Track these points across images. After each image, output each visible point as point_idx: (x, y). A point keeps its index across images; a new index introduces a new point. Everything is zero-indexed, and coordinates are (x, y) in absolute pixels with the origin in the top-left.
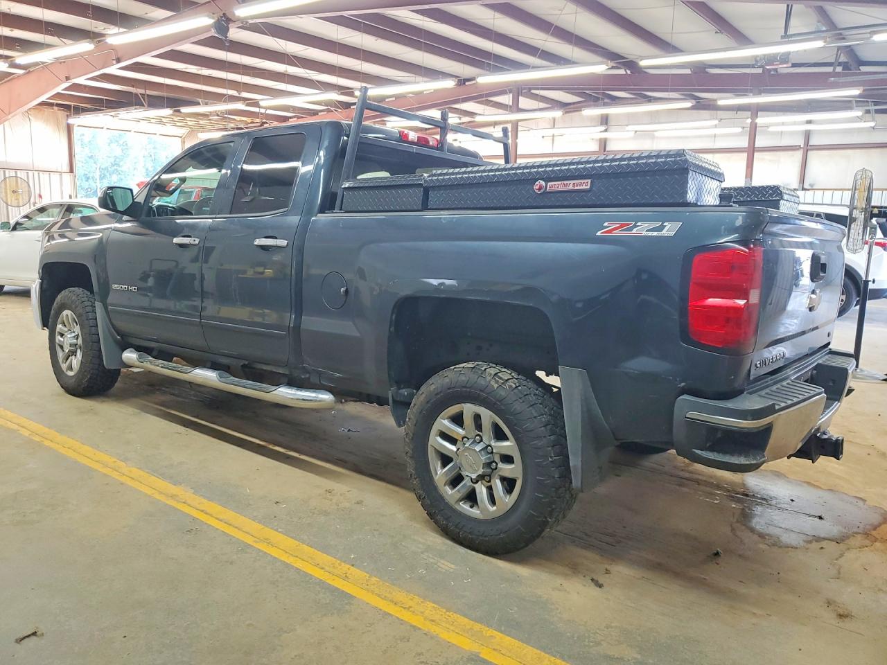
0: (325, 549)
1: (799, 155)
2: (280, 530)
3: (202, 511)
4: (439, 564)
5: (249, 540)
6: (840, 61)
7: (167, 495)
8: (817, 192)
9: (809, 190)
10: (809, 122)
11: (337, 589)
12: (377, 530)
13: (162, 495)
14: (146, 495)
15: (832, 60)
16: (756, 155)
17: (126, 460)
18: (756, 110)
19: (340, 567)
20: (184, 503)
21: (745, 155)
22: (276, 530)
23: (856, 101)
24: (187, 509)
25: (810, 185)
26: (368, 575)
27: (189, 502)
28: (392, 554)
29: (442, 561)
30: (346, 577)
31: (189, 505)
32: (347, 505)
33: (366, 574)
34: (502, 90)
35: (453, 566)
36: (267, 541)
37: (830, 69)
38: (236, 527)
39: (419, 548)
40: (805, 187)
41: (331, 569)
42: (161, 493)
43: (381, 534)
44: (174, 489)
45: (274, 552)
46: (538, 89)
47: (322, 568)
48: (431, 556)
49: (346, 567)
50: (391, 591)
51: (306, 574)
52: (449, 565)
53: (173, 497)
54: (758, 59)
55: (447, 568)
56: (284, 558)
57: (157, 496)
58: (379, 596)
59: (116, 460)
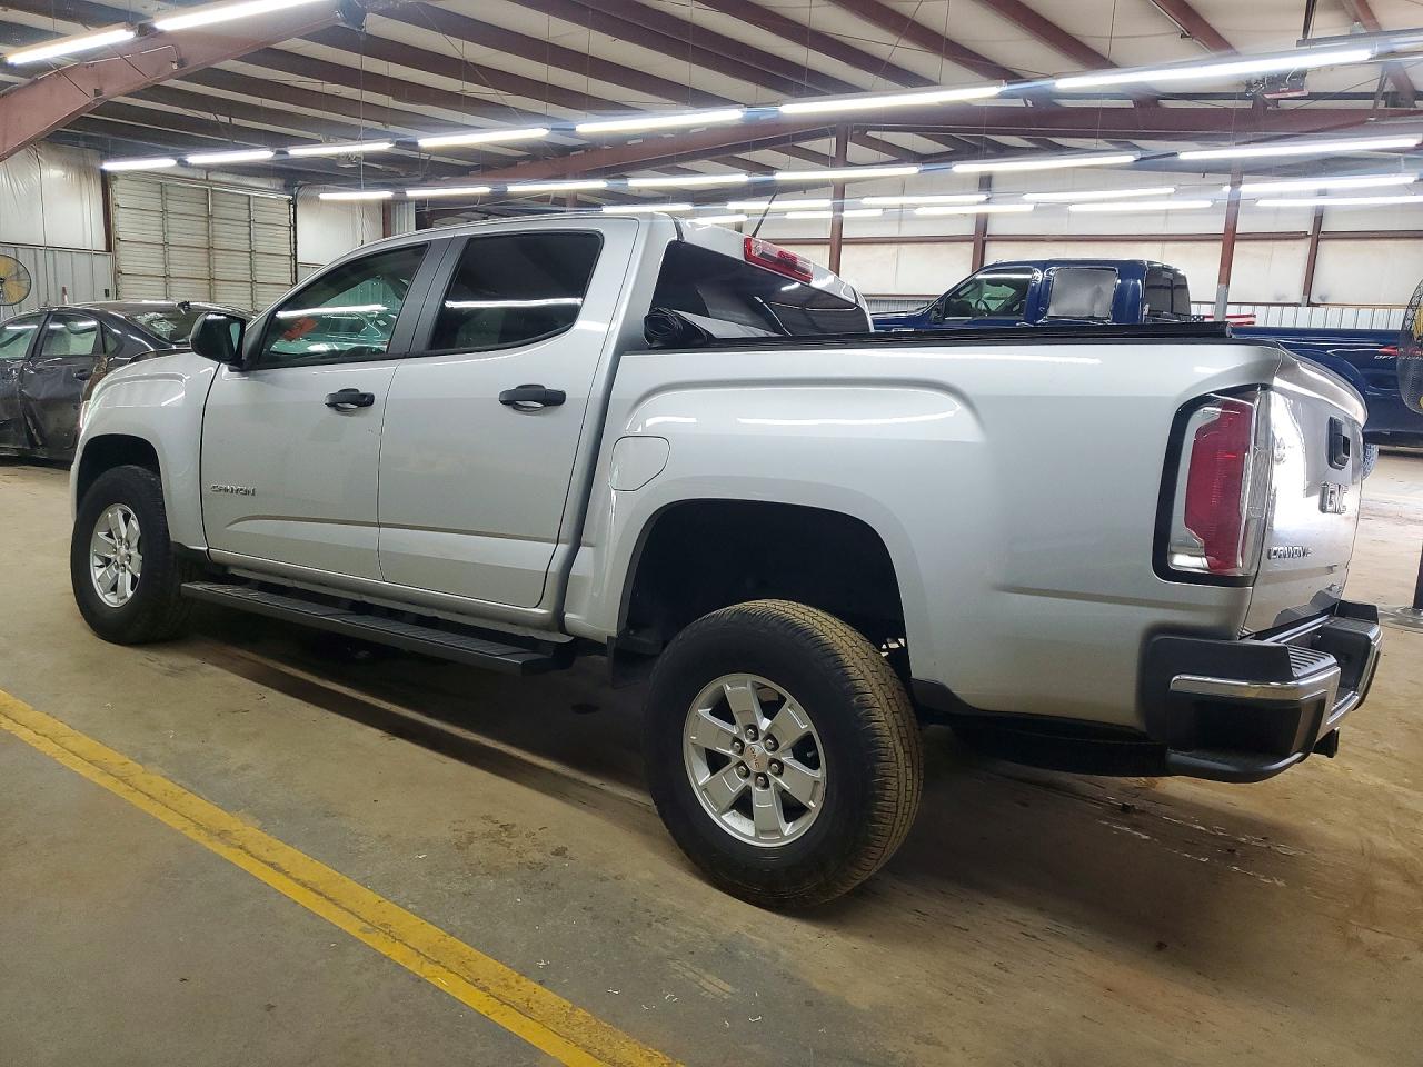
0: (492, 948)
1: (1303, 248)
2: (410, 906)
3: (272, 865)
4: (702, 982)
5: (352, 927)
6: (1385, 90)
7: (210, 832)
8: (1331, 309)
9: (1318, 305)
10: (1323, 193)
11: (509, 1035)
12: (591, 909)
13: (202, 832)
14: (171, 830)
15: (1373, 88)
16: (1237, 245)
17: (145, 759)
18: (1239, 172)
19: (517, 987)
20: (241, 848)
21: (1219, 246)
22: (404, 907)
23: (1406, 160)
24: (244, 862)
25: (1320, 297)
26: (570, 1005)
27: (249, 846)
28: (616, 958)
29: (707, 976)
30: (526, 1011)
31: (248, 852)
32: (538, 857)
33: (565, 1002)
34: (818, 128)
35: (728, 988)
36: (385, 929)
37: (1368, 104)
38: (331, 900)
39: (665, 947)
40: (1312, 300)
41: (501, 991)
42: (199, 826)
43: (595, 918)
44: (226, 820)
45: (397, 953)
46: (878, 129)
47: (484, 989)
48: (688, 965)
49: (529, 986)
50: (613, 1039)
51: (455, 1002)
52: (721, 984)
53: (222, 835)
54: (1253, 81)
55: (717, 991)
56: (413, 966)
57: (191, 833)
58: (588, 1050)
59: (127, 760)
